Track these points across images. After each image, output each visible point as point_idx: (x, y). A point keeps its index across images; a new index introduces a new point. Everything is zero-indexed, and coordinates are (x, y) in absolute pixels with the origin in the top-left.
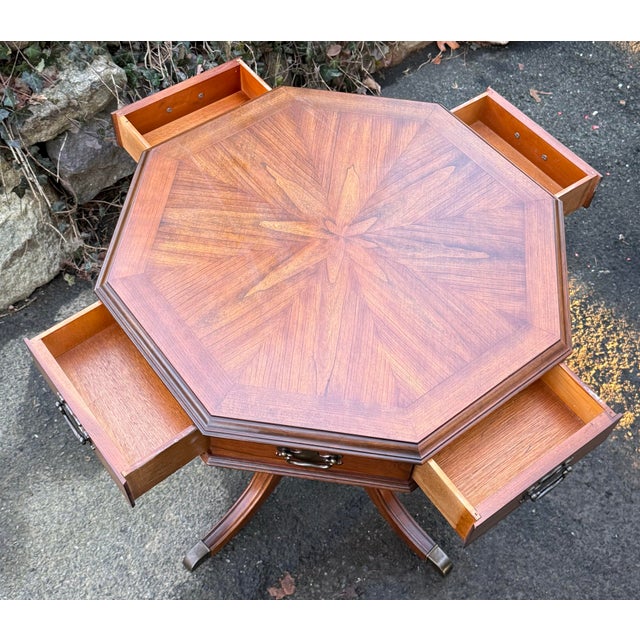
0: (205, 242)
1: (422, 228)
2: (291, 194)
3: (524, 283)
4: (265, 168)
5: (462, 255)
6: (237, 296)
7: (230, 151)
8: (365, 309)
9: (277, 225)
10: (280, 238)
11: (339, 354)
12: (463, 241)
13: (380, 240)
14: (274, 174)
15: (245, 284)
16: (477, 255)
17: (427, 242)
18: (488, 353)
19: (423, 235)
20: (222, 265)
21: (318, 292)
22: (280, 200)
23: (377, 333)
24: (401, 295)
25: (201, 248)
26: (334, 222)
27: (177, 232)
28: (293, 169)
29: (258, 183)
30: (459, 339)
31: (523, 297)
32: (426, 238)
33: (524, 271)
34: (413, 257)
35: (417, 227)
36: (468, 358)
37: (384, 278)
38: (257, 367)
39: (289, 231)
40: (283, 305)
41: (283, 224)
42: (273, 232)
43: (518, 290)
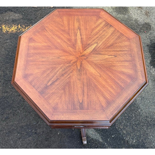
0: (99, 31)
1: (68, 77)
2: (101, 56)
3: (34, 86)
4: (114, 56)
5: (53, 79)
6: (80, 28)
7: (126, 52)
8: (57, 48)
9: (93, 47)
10: (89, 45)
11: (51, 36)
12: (56, 83)
13: (72, 65)
14: (111, 57)
15: (82, 31)
16: (50, 83)
17: (63, 75)
18: (26, 63)
19: (65, 76)
20: (90, 30)
21: (68, 43)
22: (101, 52)
23: (49, 46)
24: (54, 58)
25: (98, 29)
26: (85, 59)
27: (106, 27)
28: (109, 62)
29: (110, 51)
30: (34, 60)
31: (31, 83)
32: (64, 75)
33: (37, 90)
34: (61, 68)
35: (69, 76)
36: (28, 58)
37: (61, 58)
38: (61, 21)
39: (89, 48)
40: (71, 34)
41: (93, 48)
42: (92, 45)
43: (33, 84)
